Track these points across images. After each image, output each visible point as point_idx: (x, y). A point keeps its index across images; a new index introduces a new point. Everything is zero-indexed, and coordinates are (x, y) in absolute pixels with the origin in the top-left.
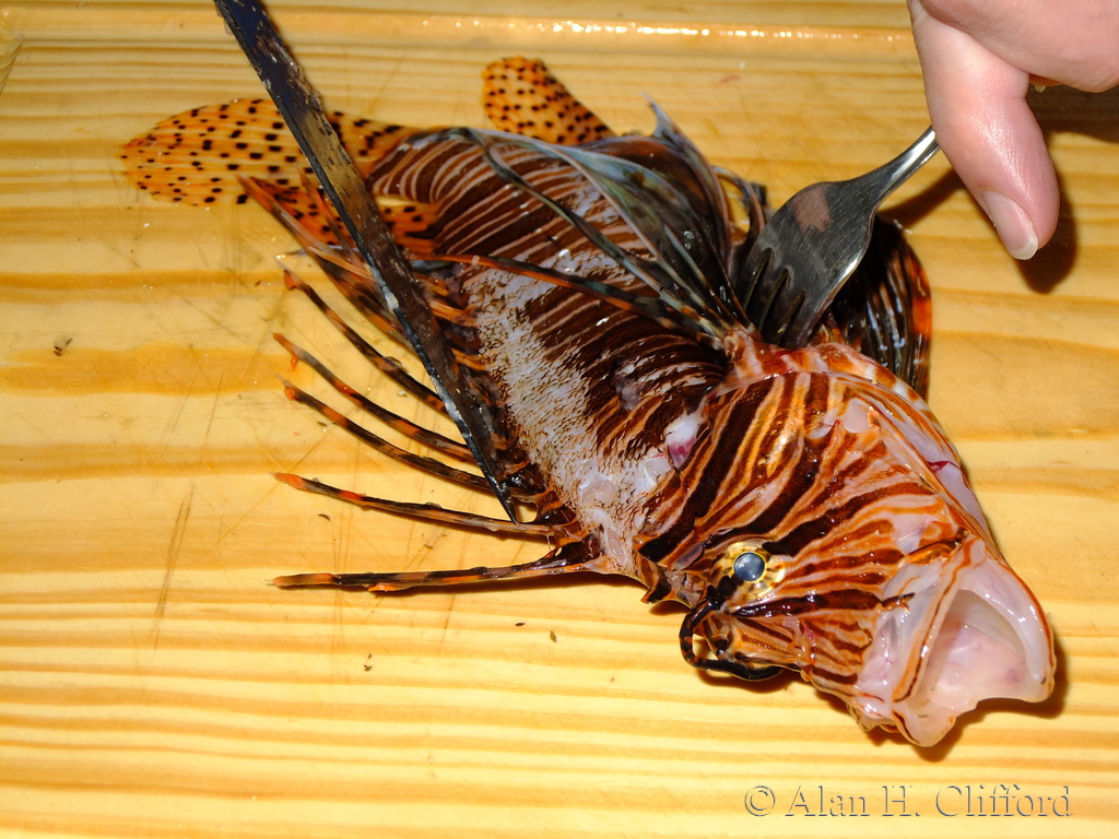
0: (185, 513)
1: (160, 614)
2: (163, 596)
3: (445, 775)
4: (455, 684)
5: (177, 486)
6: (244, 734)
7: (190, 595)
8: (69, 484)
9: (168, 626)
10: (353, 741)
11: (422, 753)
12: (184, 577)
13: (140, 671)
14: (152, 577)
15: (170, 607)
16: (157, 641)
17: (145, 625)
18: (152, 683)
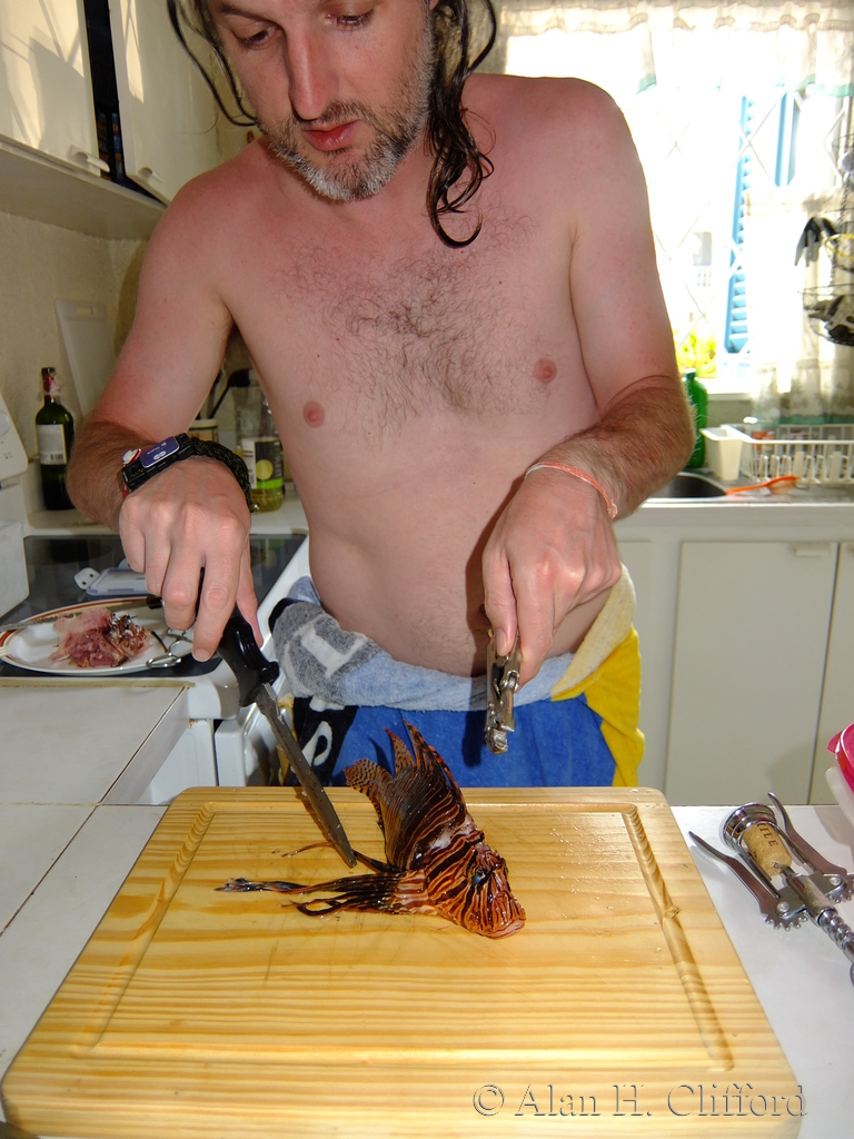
0: (275, 949)
1: (266, 980)
2: (267, 974)
3: (368, 1027)
4: (372, 999)
5: (272, 941)
6: (297, 1016)
7: (277, 974)
8: (233, 941)
9: (269, 983)
10: (336, 1017)
11: (362, 1020)
12: (274, 968)
13: (258, 997)
14: (264, 969)
15: (270, 977)
16: (265, 988)
17: (261, 983)
18: (263, 1001)
